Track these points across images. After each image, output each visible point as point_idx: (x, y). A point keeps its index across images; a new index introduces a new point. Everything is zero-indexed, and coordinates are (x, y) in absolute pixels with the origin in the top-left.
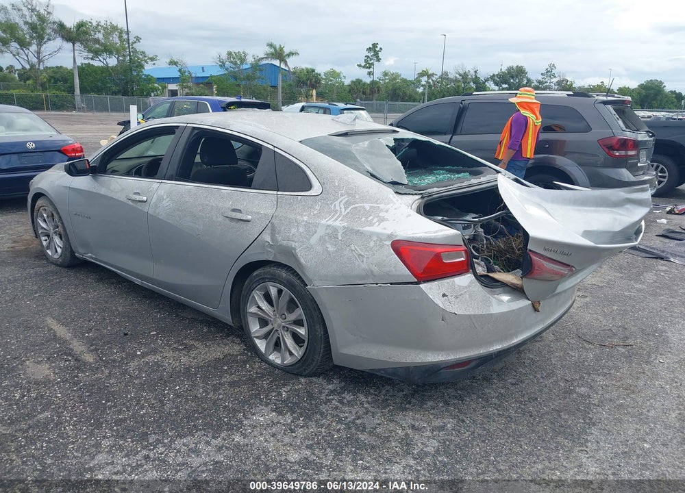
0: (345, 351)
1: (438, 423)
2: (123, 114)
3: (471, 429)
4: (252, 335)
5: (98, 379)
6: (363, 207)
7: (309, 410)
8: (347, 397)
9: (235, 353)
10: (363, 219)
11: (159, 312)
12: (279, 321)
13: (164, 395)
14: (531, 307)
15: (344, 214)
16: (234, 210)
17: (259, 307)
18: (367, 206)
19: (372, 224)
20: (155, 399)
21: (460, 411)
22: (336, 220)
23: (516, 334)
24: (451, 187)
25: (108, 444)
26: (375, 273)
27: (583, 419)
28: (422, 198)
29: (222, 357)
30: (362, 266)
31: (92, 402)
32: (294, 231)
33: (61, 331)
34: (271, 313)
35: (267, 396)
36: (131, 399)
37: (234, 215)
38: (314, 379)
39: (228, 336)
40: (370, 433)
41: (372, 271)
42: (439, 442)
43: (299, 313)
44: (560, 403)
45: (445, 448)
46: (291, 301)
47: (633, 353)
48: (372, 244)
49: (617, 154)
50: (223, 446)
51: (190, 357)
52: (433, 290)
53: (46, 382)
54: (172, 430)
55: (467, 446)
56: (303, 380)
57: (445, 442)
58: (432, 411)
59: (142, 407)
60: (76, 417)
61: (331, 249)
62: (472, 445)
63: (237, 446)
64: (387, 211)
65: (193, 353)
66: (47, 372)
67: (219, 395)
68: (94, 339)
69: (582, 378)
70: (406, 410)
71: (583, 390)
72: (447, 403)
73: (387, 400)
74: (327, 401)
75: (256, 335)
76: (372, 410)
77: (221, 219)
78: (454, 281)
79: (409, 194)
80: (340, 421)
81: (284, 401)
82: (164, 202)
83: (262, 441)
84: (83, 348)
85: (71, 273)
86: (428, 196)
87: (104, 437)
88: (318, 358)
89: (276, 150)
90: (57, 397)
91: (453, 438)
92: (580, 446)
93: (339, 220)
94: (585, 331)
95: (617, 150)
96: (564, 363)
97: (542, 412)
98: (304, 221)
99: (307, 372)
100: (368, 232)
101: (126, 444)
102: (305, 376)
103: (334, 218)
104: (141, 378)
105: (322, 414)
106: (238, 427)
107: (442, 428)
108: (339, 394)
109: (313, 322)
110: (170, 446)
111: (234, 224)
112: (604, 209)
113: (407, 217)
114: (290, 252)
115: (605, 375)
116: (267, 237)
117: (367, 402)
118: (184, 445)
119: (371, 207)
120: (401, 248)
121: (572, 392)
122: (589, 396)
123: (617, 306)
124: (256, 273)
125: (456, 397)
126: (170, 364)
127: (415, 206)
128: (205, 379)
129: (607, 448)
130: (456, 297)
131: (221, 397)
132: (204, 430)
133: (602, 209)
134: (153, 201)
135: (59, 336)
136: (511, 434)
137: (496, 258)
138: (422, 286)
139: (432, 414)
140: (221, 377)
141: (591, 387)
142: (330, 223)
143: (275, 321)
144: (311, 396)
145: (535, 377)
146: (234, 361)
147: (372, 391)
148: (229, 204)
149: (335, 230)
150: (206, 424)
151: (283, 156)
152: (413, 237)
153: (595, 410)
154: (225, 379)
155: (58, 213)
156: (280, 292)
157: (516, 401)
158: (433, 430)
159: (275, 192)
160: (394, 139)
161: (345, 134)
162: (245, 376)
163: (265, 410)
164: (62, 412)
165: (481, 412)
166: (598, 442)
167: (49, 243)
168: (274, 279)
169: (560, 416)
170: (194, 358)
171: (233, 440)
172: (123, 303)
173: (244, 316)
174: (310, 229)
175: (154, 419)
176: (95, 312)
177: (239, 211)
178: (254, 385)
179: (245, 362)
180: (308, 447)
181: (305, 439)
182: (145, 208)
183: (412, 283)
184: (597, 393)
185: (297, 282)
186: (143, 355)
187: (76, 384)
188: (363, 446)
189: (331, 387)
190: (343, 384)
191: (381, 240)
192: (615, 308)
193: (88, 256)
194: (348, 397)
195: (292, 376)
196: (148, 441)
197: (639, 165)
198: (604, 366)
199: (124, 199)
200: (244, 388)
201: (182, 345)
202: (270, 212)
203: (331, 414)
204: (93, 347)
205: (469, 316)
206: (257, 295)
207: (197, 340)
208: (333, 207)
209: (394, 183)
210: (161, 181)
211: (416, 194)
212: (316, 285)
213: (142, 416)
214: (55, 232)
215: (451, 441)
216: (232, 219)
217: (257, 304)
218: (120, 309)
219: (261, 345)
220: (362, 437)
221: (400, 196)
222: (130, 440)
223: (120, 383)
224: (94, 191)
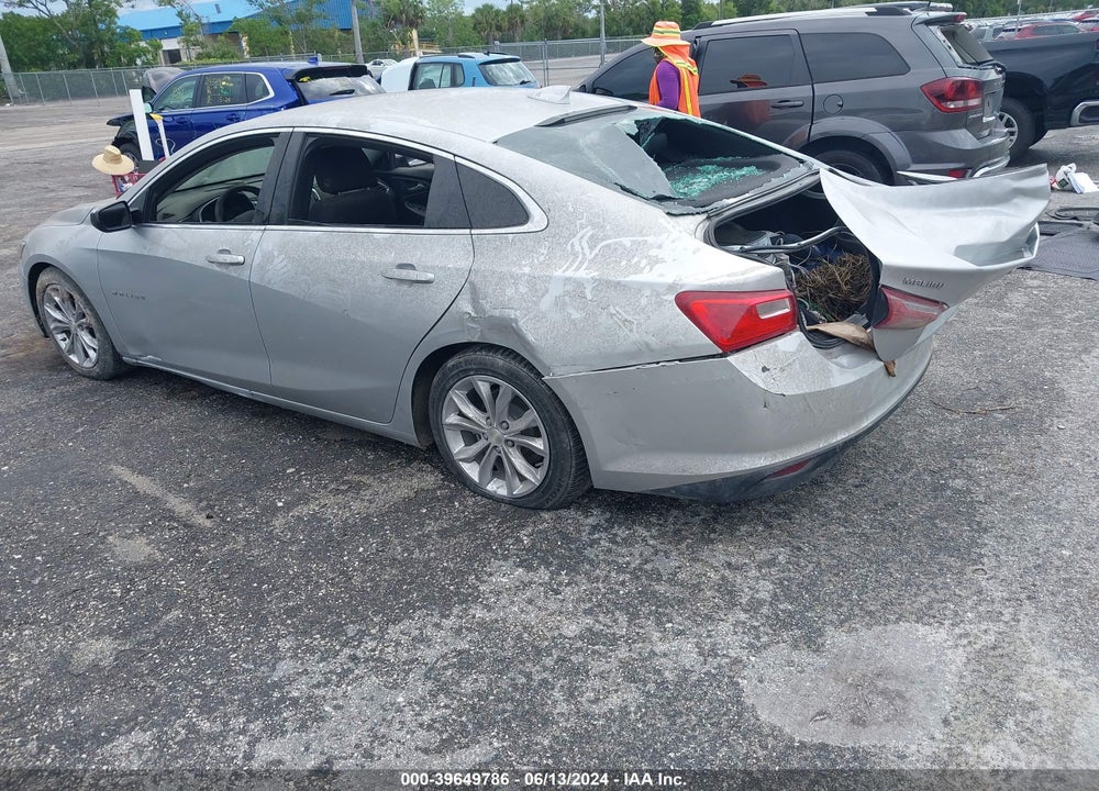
0: (611, 467)
1: (763, 555)
2: (94, 101)
3: (815, 559)
4: (456, 458)
5: (233, 552)
6: (621, 244)
7: (569, 558)
8: (620, 532)
9: (430, 487)
10: (624, 263)
11: (287, 436)
12: (498, 432)
13: (344, 564)
14: (884, 371)
15: (590, 257)
16: (401, 266)
17: (461, 414)
18: (627, 241)
19: (639, 270)
20: (333, 571)
21: (790, 534)
22: (578, 268)
23: (865, 414)
24: (747, 195)
25: (288, 646)
26: (654, 346)
27: (969, 525)
28: (708, 218)
29: (412, 495)
30: (631, 338)
31: (237, 587)
32: (510, 292)
33: (142, 484)
34: (483, 422)
35: (501, 545)
36: (296, 576)
37: (404, 274)
38: (563, 512)
39: (409, 462)
40: (669, 581)
41: (647, 345)
42: (773, 582)
43: (531, 417)
44: (930, 506)
45: (784, 589)
46: (516, 401)
47: (1017, 421)
48: (644, 301)
49: (952, 106)
50: (461, 628)
51: (362, 500)
52: (746, 363)
53: (153, 566)
54: (376, 613)
55: (815, 585)
56: (546, 515)
57: (781, 583)
58: (751, 540)
59: (318, 586)
60: (222, 612)
61: (576, 315)
62: (822, 581)
63: (482, 624)
64: (660, 247)
65: (367, 494)
66: (148, 549)
67: (429, 551)
68: (201, 490)
69: (953, 465)
70: (712, 541)
71: (959, 483)
72: (768, 526)
73: (680, 530)
74: (593, 543)
75: (462, 457)
76: (663, 547)
77: (380, 281)
78: (776, 346)
79: (688, 214)
80: (621, 570)
81: (528, 550)
82: (277, 261)
83: (515, 612)
84: (188, 507)
85: (120, 388)
86: (717, 215)
87: (279, 636)
88: (568, 481)
89: (458, 160)
90: (180, 586)
91: (792, 575)
92: (973, 564)
93: (584, 267)
94: (942, 394)
95: (953, 100)
96: (923, 446)
97: (908, 522)
98: (525, 274)
99: (550, 503)
100: (635, 283)
101: (315, 643)
102: (548, 510)
103: (575, 266)
104: (298, 541)
105: (591, 562)
106: (475, 597)
107: (772, 563)
108: (606, 529)
109: (556, 429)
110: (382, 637)
111: (405, 287)
112: (984, 208)
113: (694, 253)
114: (508, 327)
115: (984, 456)
116: (465, 306)
117: (651, 536)
118: (402, 633)
119: (633, 242)
120: (691, 304)
121: (944, 487)
122: (969, 491)
123: (980, 350)
124: (450, 363)
125: (779, 515)
126: (336, 515)
127: (700, 233)
128: (398, 531)
129: (1011, 563)
130: (782, 370)
131: (432, 554)
132: (425, 607)
133: (978, 209)
134: (257, 260)
135: (142, 492)
136: (874, 559)
137: (813, 299)
138: (732, 359)
139: (751, 543)
140: (422, 525)
141: (970, 478)
142: (569, 274)
143: (492, 434)
144: (565, 537)
145: (886, 471)
146: (433, 498)
147: (653, 520)
148: (391, 258)
149: (580, 284)
150: (424, 599)
151: (472, 169)
152: (711, 285)
153: (982, 511)
154: (430, 528)
155: (82, 294)
156: (495, 388)
157: (867, 510)
158: (759, 567)
159: (467, 231)
160: (636, 122)
161: (561, 122)
162: (458, 519)
163: (506, 566)
164: (199, 608)
165: (821, 532)
166: (997, 556)
167: (73, 343)
168: (483, 369)
169: (935, 525)
170: (370, 502)
171: (474, 617)
172: (222, 429)
173: (438, 430)
174: (538, 287)
175: (343, 601)
176: (184, 447)
177: (412, 267)
178: (476, 530)
179: (451, 499)
180: (588, 612)
181: (579, 600)
182: (244, 274)
183: (713, 356)
184: (979, 485)
185: (523, 371)
186: (289, 507)
187: (202, 562)
188: (667, 603)
189: (591, 521)
190: (608, 515)
191: (658, 295)
192: (977, 353)
193: (148, 360)
194: (622, 533)
195: (529, 512)
196: (346, 635)
197: (985, 120)
198: (981, 445)
199: (201, 262)
200: (463, 538)
201: (344, 483)
202: (464, 264)
203: (604, 561)
204: (204, 504)
205: (803, 396)
206: (458, 397)
207: (363, 474)
208: (569, 248)
209: (661, 199)
210: (263, 227)
211: (698, 213)
212: (559, 372)
213: (323, 599)
214: (80, 326)
215: (790, 579)
216: (401, 281)
217: (458, 410)
218: (222, 438)
219: (472, 471)
220: (661, 588)
221: (675, 219)
222: (318, 636)
223: (269, 553)
224: (146, 253)
